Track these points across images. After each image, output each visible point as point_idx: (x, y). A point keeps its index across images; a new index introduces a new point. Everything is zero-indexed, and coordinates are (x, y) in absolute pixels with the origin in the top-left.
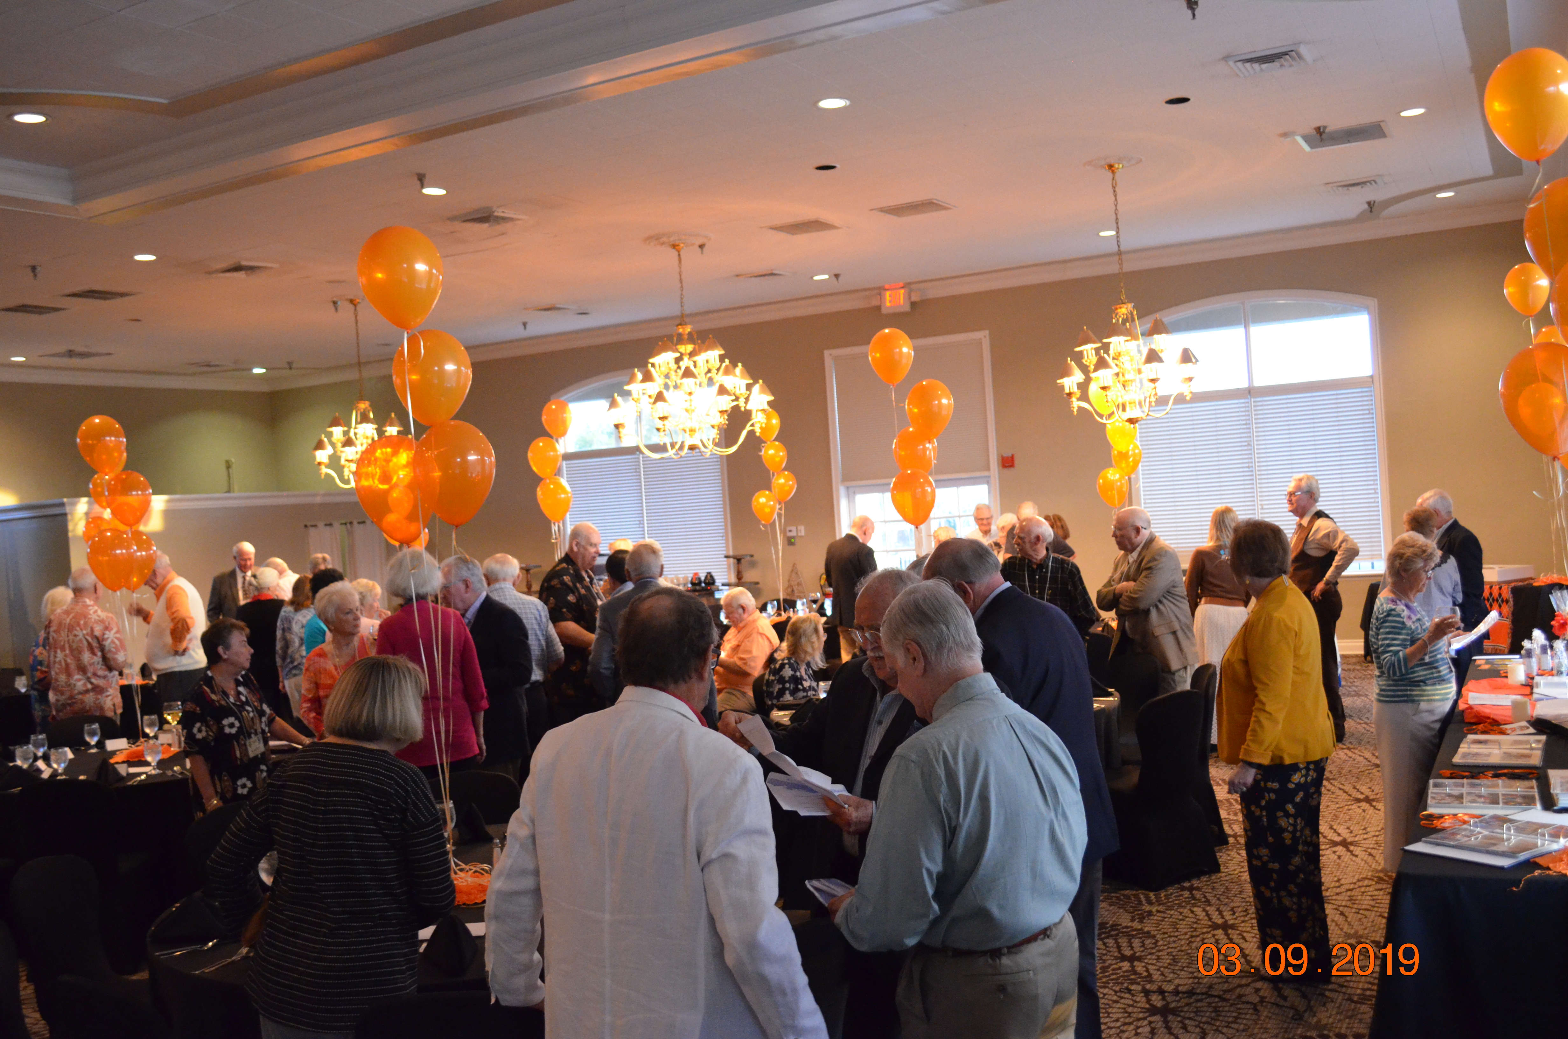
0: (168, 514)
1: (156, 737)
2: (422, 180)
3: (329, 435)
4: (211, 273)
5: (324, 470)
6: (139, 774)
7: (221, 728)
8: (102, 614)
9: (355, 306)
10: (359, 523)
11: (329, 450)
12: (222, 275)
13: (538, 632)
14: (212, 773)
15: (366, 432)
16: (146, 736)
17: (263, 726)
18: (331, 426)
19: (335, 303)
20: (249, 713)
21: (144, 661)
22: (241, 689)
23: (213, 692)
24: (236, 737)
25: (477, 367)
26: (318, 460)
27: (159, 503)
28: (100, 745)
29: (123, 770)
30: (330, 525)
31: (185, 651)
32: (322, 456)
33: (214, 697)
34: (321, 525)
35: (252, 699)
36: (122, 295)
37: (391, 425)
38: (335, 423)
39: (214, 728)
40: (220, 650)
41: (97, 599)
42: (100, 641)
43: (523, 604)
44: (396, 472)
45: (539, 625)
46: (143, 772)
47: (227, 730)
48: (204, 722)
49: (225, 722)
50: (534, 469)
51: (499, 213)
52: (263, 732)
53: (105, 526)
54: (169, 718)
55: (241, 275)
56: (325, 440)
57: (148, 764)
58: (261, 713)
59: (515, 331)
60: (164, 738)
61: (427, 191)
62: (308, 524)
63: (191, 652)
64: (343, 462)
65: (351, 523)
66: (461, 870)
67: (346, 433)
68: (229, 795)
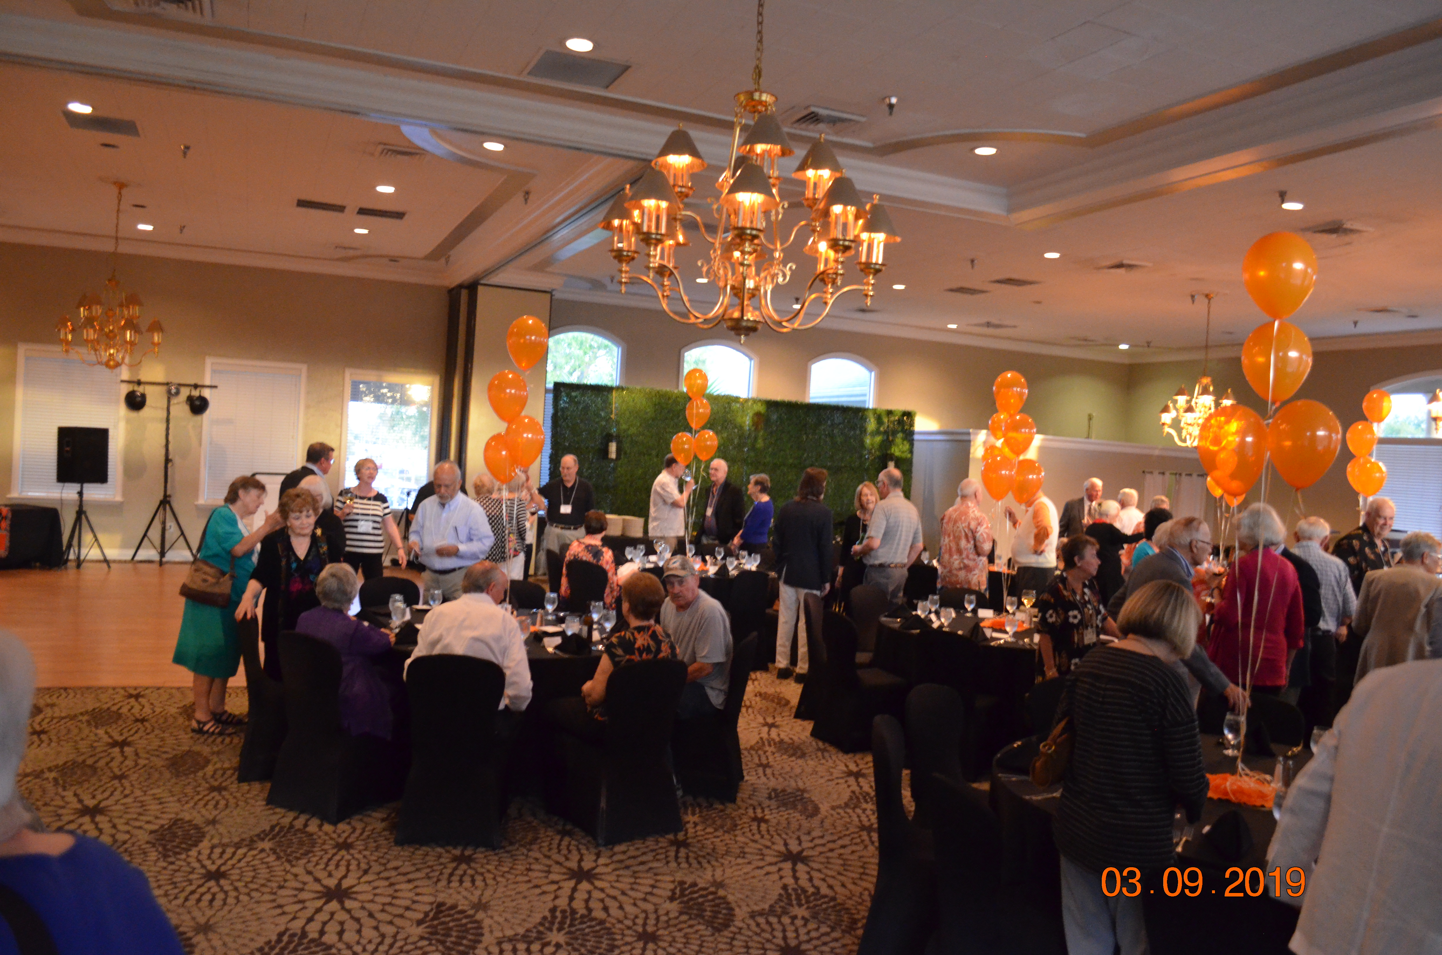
0: (1042, 449)
1: (1014, 614)
2: (1283, 197)
3: (1175, 402)
4: (1099, 268)
5: (1167, 429)
6: (1000, 639)
7: (1067, 618)
8: (978, 514)
9: (1209, 300)
10: (1187, 475)
11: (1173, 414)
12: (1106, 271)
13: (1336, 589)
14: (1055, 649)
15: (1205, 402)
16: (1007, 611)
17: (1098, 622)
18: (1177, 395)
19: (1193, 297)
20: (1089, 610)
21: (1010, 556)
22: (1086, 590)
23: (1065, 588)
24: (1076, 626)
25: (1318, 357)
26: (1163, 421)
27: (1038, 440)
28: (974, 611)
29: (988, 633)
30: (1163, 473)
31: (1042, 552)
32: (1167, 418)
33: (1065, 593)
34: (1156, 473)
35: (1094, 599)
36: (1031, 283)
37: (1227, 398)
38: (1180, 393)
39: (1062, 617)
40: (1076, 559)
41: (978, 503)
42: (974, 532)
43: (1325, 562)
44: (1225, 437)
45: (1338, 583)
46: (1004, 638)
47: (1071, 620)
48: (1056, 611)
49: (1071, 613)
50: (1351, 448)
51: (1348, 225)
52: (1097, 626)
53: (996, 452)
54: (1025, 601)
55: (1122, 271)
56: (1171, 405)
57: (1006, 632)
58: (1098, 612)
59: (1348, 329)
60: (1020, 616)
61: (1288, 206)
62: (1146, 470)
63: (1046, 554)
64: (1182, 425)
65: (1180, 474)
66: (1247, 775)
67: (1188, 402)
68: (1063, 669)
